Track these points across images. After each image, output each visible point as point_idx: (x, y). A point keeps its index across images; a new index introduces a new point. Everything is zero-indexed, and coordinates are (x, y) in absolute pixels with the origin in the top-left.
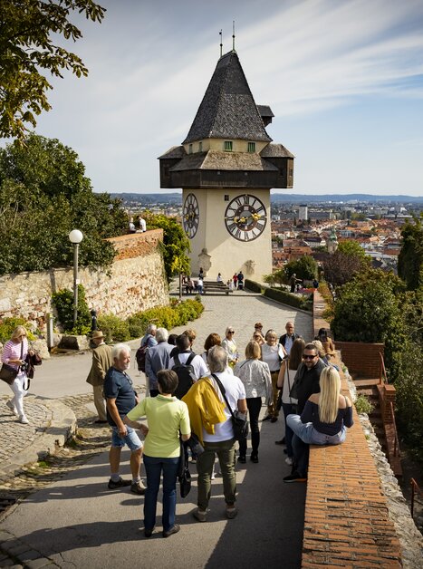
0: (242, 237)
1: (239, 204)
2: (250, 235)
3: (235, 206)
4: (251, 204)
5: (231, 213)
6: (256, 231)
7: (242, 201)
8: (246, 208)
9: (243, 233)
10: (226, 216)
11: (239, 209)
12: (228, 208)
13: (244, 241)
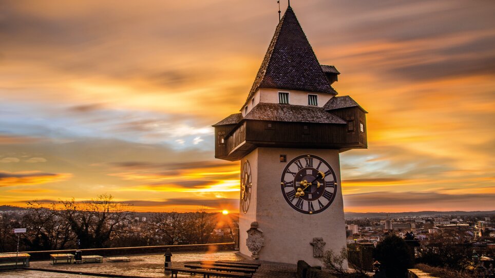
0: (306, 207)
1: (300, 167)
2: (316, 206)
3: (294, 168)
4: (315, 166)
5: (289, 178)
6: (324, 201)
7: (303, 162)
8: (309, 172)
9: (306, 203)
10: (282, 180)
11: (299, 173)
12: (286, 171)
13: (308, 213)
